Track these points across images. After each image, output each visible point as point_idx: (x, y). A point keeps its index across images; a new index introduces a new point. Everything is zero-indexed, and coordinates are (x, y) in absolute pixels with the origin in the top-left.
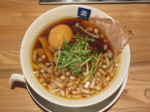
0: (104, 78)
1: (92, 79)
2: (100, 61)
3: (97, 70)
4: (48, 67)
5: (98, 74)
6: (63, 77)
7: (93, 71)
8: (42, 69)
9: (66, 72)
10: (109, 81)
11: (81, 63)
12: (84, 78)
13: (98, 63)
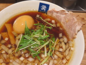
0: (61, 61)
1: (49, 61)
2: (57, 45)
3: (54, 53)
4: (10, 48)
5: (56, 57)
6: (22, 59)
7: (50, 53)
8: (4, 50)
9: (25, 54)
10: (65, 64)
11: (40, 46)
12: (42, 59)
13: (55, 46)
